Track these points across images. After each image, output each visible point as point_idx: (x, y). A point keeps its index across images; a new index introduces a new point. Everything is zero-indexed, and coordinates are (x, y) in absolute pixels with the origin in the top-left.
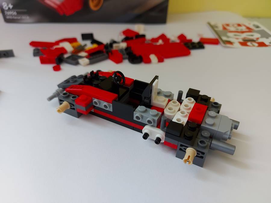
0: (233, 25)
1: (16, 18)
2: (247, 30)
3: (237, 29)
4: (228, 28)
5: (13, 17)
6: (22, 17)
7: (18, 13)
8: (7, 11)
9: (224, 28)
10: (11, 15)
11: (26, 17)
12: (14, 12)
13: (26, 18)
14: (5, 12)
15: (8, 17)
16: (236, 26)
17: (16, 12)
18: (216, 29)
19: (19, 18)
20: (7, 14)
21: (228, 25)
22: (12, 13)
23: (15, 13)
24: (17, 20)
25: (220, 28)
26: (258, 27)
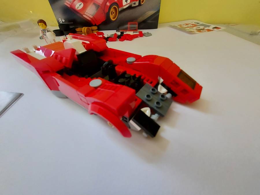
3: (188, 26)
9: (181, 27)
26: (198, 23)
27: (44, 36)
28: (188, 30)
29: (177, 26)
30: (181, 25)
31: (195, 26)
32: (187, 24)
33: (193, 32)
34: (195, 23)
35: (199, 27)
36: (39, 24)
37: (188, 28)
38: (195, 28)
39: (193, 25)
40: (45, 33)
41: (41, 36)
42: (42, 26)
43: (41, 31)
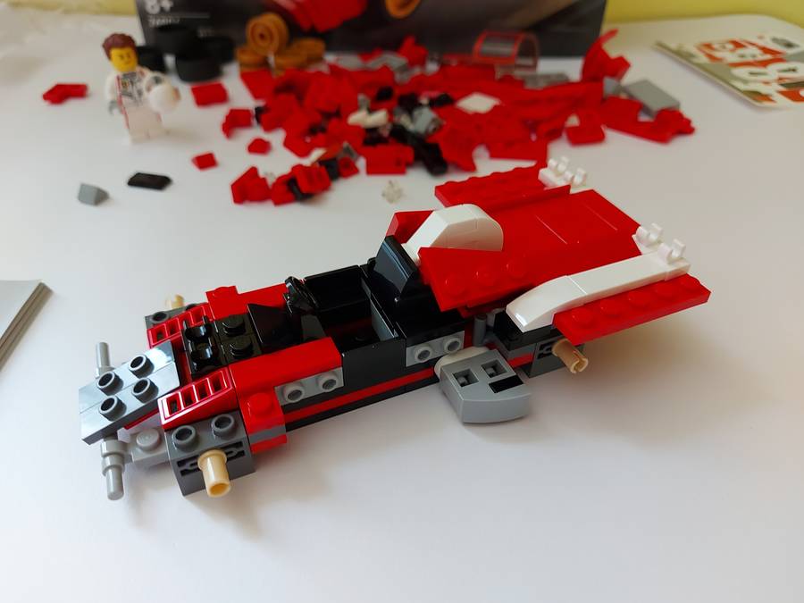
2: (768, 57)
3: (742, 56)
4: (717, 54)
9: (711, 57)
18: (695, 60)
25: (703, 59)
26: (789, 45)
27: (126, 100)
28: (745, 82)
29: (694, 50)
30: (709, 46)
31: (776, 57)
32: (738, 45)
33: (766, 98)
34: (775, 40)
35: (794, 70)
36: (115, 52)
37: (742, 72)
38: (773, 71)
39: (765, 50)
40: (130, 89)
41: (112, 102)
42: (126, 59)
43: (118, 78)
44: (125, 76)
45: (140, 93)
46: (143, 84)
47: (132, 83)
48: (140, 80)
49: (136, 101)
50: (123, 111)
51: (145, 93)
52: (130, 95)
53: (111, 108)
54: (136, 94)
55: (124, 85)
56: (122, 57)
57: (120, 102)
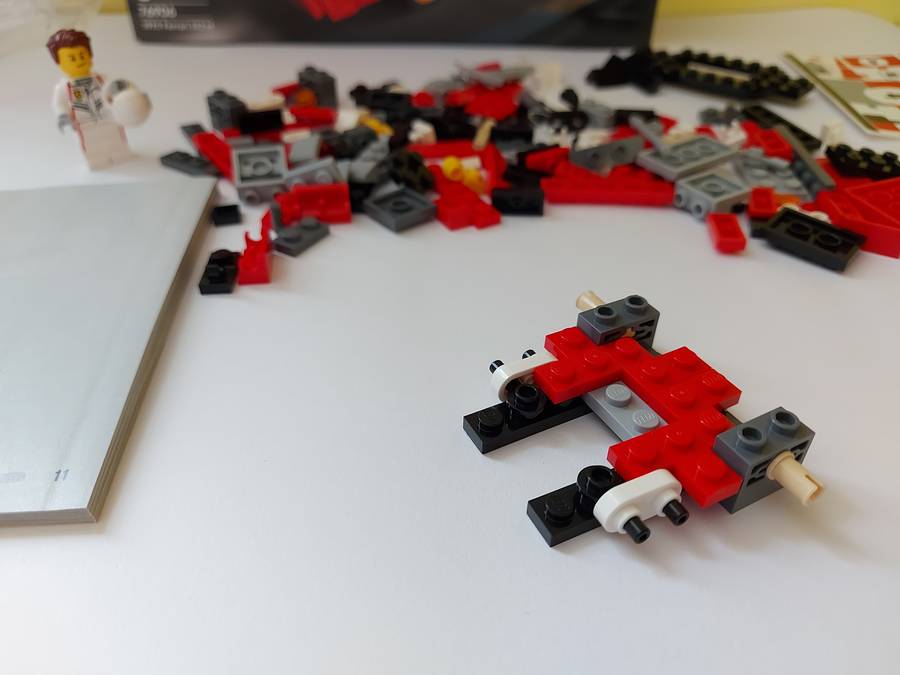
0: (874, 63)
1: (172, 27)
3: (892, 75)
5: (163, 23)
6: (192, 23)
7: (184, 12)
8: (148, 7)
9: (848, 74)
10: (159, 18)
11: (204, 26)
12: (170, 7)
13: (206, 27)
14: (140, 10)
15: (148, 25)
16: (883, 63)
17: (177, 8)
19: (183, 27)
20: (147, 13)
21: (855, 62)
22: (162, 13)
23: (170, 12)
24: (177, 32)
25: (836, 75)
27: (80, 114)
36: (64, 52)
40: (84, 99)
41: (63, 117)
42: (79, 61)
43: (69, 85)
44: (79, 83)
45: (99, 104)
46: (103, 93)
47: (87, 92)
48: (97, 88)
49: (93, 115)
50: (77, 127)
51: (106, 104)
52: (86, 108)
53: (62, 124)
54: (93, 106)
55: (78, 94)
56: (74, 59)
57: (73, 117)
